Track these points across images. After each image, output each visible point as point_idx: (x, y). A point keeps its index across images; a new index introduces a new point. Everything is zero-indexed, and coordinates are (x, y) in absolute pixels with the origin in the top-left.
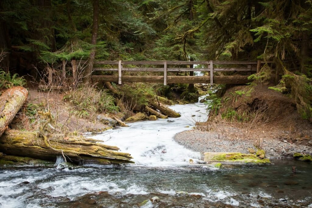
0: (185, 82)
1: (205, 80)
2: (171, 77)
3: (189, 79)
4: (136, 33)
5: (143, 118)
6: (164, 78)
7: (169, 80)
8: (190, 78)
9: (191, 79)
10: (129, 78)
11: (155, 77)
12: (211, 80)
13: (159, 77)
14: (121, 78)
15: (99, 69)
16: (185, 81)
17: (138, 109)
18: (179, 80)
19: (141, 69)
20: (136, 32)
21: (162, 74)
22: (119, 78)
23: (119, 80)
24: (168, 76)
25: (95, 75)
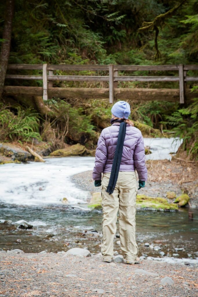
0: (141, 98)
1: (172, 95)
2: (121, 91)
3: (147, 94)
4: (111, 18)
5: (80, 153)
6: (108, 92)
7: (117, 94)
8: (148, 92)
9: (150, 93)
10: (58, 91)
11: (97, 90)
12: (181, 95)
13: (102, 90)
14: (46, 90)
15: (16, 76)
16: (141, 96)
17: (77, 139)
18: (131, 94)
19: (75, 77)
20: (111, 15)
21: (106, 84)
22: (44, 91)
23: (44, 94)
24: (116, 89)
25: (10, 85)
